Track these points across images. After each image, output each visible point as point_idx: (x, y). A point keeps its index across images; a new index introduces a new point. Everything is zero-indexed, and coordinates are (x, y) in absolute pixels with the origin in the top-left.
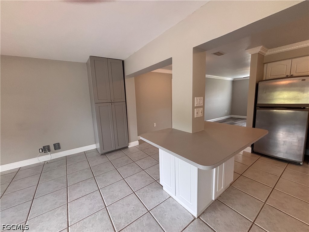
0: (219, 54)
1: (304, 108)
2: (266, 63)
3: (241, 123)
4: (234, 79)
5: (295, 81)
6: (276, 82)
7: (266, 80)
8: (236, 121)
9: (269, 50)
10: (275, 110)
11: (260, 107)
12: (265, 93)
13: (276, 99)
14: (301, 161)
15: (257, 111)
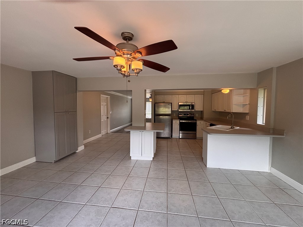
1: (170, 115)
2: (156, 95)
5: (167, 105)
7: (157, 103)
10: (162, 117)
11: (157, 115)
12: (158, 109)
14: (170, 136)
15: (156, 117)
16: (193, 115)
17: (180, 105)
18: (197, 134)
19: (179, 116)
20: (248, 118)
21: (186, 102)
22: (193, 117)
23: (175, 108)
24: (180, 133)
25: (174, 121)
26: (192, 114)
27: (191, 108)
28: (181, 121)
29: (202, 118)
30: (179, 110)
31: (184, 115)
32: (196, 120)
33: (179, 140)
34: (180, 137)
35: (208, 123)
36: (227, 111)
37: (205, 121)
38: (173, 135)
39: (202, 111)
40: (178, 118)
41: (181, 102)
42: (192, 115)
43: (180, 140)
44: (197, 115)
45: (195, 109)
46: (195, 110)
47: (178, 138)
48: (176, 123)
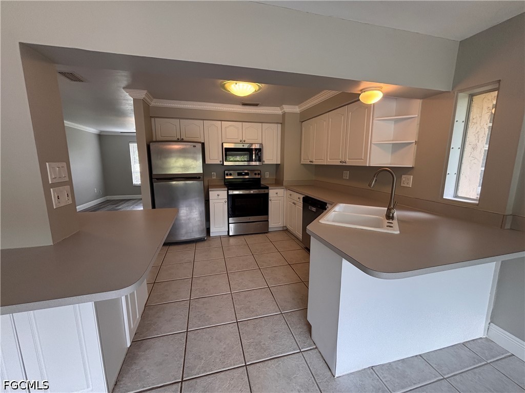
0: (72, 77)
1: (199, 178)
2: (153, 117)
3: (127, 206)
4: (101, 131)
5: (188, 147)
6: (170, 145)
7: (156, 141)
8: (119, 206)
9: (155, 100)
10: (174, 182)
11: (157, 179)
12: (160, 159)
13: (173, 167)
14: (205, 235)
15: (155, 184)
16: (259, 174)
17: (227, 150)
18: (269, 220)
19: (225, 179)
20: (408, 181)
21: (242, 142)
22: (259, 180)
23: (214, 157)
24: (229, 224)
25: (213, 194)
26: (257, 172)
27: (254, 157)
28: (231, 192)
29: (278, 183)
30: (226, 163)
31: (239, 174)
32: (267, 188)
33: (229, 240)
34: (231, 234)
35: (295, 194)
36: (347, 164)
37: (287, 188)
38: (212, 230)
39: (277, 165)
40: (223, 184)
41: (229, 140)
42: (255, 174)
43: (232, 240)
44: (267, 175)
45: (264, 160)
46: (263, 162)
47: (224, 236)
48: (219, 199)
